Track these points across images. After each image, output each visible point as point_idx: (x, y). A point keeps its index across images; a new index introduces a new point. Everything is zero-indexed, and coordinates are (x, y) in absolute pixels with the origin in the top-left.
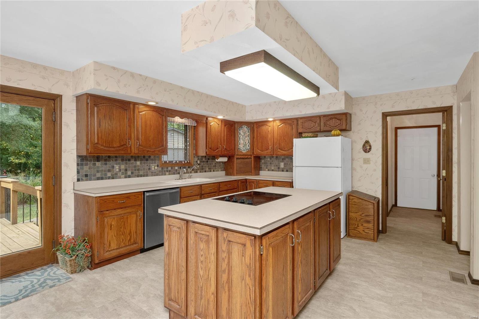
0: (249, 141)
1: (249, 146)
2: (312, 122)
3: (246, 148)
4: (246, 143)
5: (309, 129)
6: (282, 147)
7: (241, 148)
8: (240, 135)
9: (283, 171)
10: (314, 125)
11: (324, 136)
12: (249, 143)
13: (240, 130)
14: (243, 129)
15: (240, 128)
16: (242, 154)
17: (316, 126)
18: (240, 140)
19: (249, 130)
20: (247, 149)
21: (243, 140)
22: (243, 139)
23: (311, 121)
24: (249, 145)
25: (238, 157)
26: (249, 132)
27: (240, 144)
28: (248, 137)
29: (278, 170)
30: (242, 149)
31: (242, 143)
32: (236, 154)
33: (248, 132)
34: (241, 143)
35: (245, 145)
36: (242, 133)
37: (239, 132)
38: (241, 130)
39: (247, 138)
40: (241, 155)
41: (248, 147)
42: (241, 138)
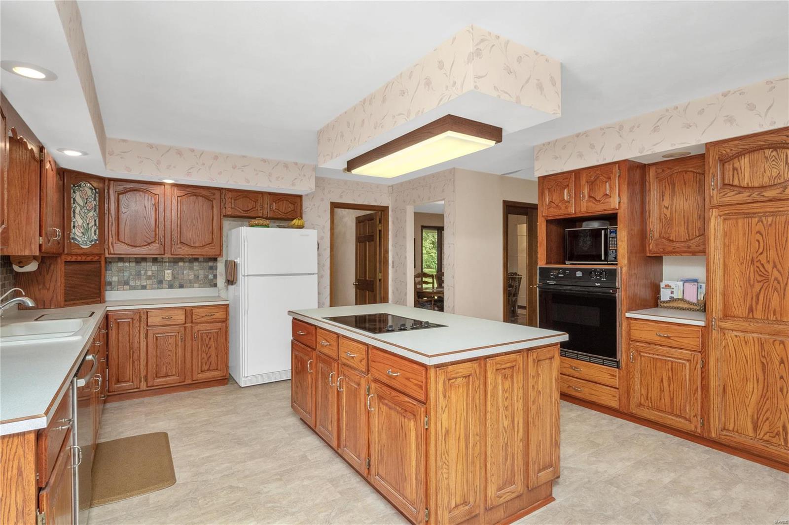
0: (95, 221)
1: (95, 234)
2: (250, 201)
3: (88, 238)
4: (90, 226)
5: (244, 211)
6: (189, 240)
7: (76, 237)
8: (74, 203)
9: (171, 287)
10: (254, 207)
11: (277, 226)
12: (95, 225)
13: (74, 192)
14: (82, 189)
15: (74, 186)
16: (81, 251)
17: (256, 208)
18: (74, 217)
19: (95, 195)
20: (92, 241)
21: (82, 218)
22: (83, 214)
23: (248, 199)
24: (95, 231)
25: (69, 260)
26: (97, 199)
27: (74, 227)
28: (95, 210)
29: (156, 288)
30: (80, 240)
31: (80, 224)
32: (66, 251)
33: (95, 200)
34: (76, 225)
35: (86, 231)
36: (79, 200)
37: (73, 195)
38: (78, 193)
39: (91, 214)
40: (77, 255)
41: (93, 234)
42: (77, 211)
